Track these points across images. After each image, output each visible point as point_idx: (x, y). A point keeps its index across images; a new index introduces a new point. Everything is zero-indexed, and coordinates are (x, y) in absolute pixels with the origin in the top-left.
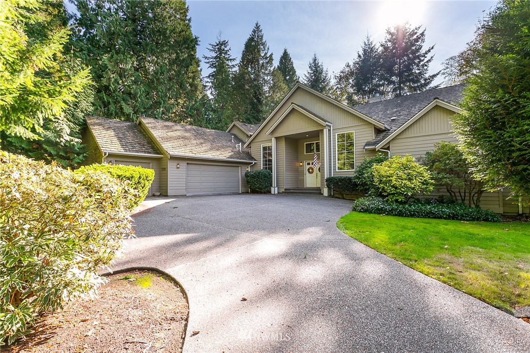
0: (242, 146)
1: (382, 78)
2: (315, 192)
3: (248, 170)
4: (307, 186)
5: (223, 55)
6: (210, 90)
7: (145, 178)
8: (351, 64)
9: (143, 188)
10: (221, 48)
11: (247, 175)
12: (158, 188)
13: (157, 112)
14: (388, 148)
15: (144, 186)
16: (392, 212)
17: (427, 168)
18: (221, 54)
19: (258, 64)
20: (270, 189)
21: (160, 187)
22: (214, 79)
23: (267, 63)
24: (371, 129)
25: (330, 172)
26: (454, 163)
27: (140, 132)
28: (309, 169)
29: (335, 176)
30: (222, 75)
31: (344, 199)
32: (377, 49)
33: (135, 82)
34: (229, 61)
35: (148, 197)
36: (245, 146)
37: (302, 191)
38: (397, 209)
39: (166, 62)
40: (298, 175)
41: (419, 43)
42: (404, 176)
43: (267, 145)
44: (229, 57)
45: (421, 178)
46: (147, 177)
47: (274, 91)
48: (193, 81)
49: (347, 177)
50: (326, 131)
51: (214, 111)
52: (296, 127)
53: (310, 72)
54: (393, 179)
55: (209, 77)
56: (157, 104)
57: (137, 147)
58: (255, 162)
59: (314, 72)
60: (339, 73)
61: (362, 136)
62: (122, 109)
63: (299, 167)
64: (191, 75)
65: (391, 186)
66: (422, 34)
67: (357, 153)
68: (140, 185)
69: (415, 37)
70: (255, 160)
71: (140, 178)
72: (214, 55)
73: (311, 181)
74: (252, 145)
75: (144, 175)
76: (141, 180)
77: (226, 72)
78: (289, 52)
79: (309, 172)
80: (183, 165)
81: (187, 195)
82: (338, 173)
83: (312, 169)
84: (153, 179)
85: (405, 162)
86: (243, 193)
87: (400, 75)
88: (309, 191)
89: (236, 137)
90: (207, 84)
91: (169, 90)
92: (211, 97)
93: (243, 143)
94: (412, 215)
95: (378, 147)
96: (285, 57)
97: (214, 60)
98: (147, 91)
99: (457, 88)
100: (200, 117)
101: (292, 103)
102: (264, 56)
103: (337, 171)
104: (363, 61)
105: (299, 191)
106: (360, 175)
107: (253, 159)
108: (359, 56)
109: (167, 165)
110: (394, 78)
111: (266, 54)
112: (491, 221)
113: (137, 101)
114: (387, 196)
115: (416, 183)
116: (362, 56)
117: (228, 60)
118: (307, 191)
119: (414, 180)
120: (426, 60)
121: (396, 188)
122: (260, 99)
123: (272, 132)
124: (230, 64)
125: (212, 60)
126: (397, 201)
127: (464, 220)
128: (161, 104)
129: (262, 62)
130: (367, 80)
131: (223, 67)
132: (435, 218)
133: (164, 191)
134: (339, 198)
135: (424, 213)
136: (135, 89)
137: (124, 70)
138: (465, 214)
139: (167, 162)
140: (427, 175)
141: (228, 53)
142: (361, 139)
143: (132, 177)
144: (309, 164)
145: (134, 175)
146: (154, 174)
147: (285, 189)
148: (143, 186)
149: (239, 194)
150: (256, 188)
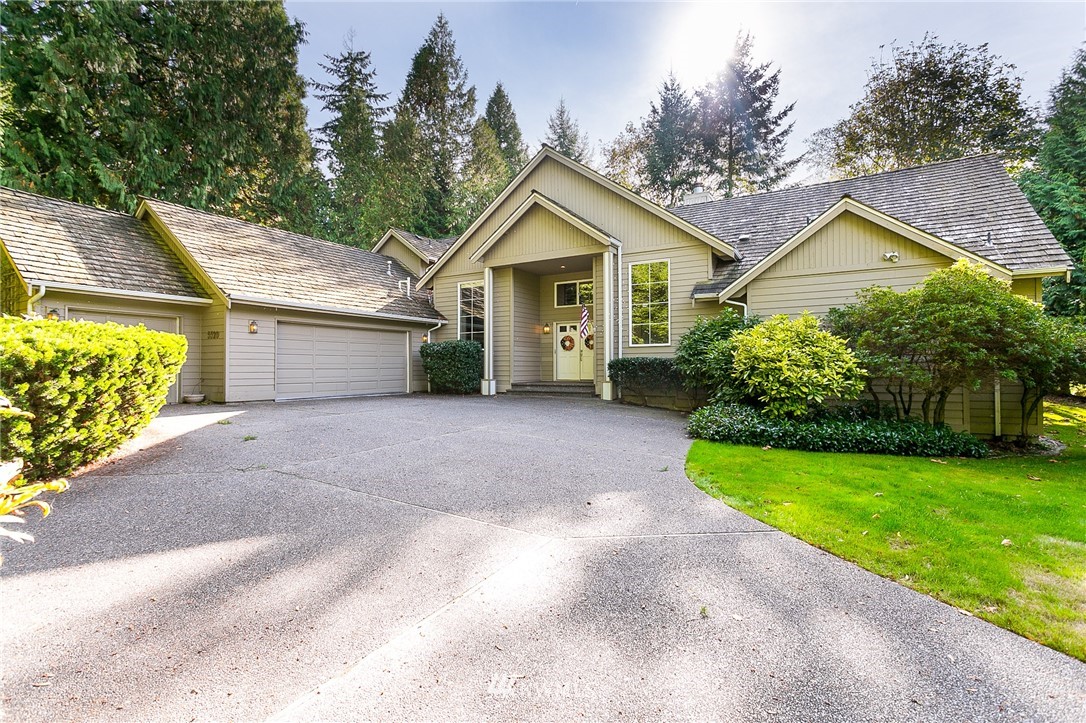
0: (413, 285)
1: (697, 159)
2: (581, 390)
3: (426, 341)
4: (561, 377)
5: (358, 83)
6: (329, 159)
7: (157, 359)
8: (638, 125)
9: (149, 388)
10: (352, 67)
11: (425, 352)
12: (197, 381)
13: (195, 193)
14: (744, 299)
15: (154, 382)
16: (785, 441)
17: (845, 342)
18: (352, 80)
19: (443, 107)
20: (480, 383)
21: (203, 380)
22: (336, 137)
23: (464, 106)
24: (704, 257)
25: (616, 348)
26: (910, 332)
27: (147, 237)
28: (563, 341)
29: (626, 356)
30: (355, 127)
31: (646, 406)
32: (690, 101)
33: (133, 113)
34: (372, 99)
35: (169, 408)
36: (419, 285)
37: (552, 389)
38: (794, 435)
39: (220, 72)
40: (540, 352)
41: (768, 95)
42: (806, 361)
43: (471, 285)
44: (372, 90)
45: (840, 363)
46: (162, 357)
47: (478, 170)
48: (290, 127)
49: (656, 359)
50: (608, 257)
51: (337, 207)
52: (539, 245)
53: (551, 136)
54: (784, 364)
55: (324, 130)
56: (196, 173)
57: (138, 275)
58: (444, 322)
59: (560, 137)
60: (610, 145)
61: (686, 272)
62: (95, 179)
63: (543, 336)
64: (283, 112)
65: (779, 381)
66: (774, 79)
67: (675, 308)
68: (139, 380)
69: (759, 83)
70: (443, 318)
71: (139, 358)
72: (338, 82)
73: (569, 366)
74: (436, 284)
75: (154, 351)
76: (144, 366)
77: (365, 121)
78: (506, 90)
79: (564, 347)
80: (268, 324)
81: (277, 400)
82: (634, 351)
83: (571, 340)
84: (182, 363)
85: (802, 329)
86: (414, 394)
87: (731, 156)
88: (567, 390)
89: (396, 265)
90: (320, 146)
91: (228, 141)
92: (329, 175)
93: (415, 280)
94: (827, 447)
95: (723, 295)
96: (499, 100)
97: (338, 93)
98: (168, 140)
99: (859, 183)
100: (306, 214)
101: (534, 191)
102: (456, 91)
103: (631, 345)
104: (662, 121)
105: (545, 389)
106: (690, 355)
107: (437, 314)
108: (655, 111)
109: (224, 325)
110: (719, 162)
111: (460, 87)
112: (974, 456)
113: (140, 160)
114: (768, 404)
115: (831, 375)
116: (660, 111)
117: (369, 96)
118: (563, 390)
119: (826, 368)
120: (778, 130)
121: (790, 385)
122: (448, 184)
123: (486, 256)
124: (374, 106)
125: (331, 92)
126: (790, 415)
127: (928, 455)
128: (205, 174)
129: (451, 102)
130: (669, 161)
131: (359, 111)
132: (871, 452)
133: (215, 390)
134: (635, 405)
135: (851, 441)
136: (132, 129)
137: (104, 79)
138: (930, 442)
139: (224, 318)
140: (849, 359)
141: (370, 81)
142: (682, 277)
143: (111, 357)
144: (563, 329)
145: (119, 351)
146: (186, 348)
147: (513, 385)
148: (150, 381)
149: (406, 396)
150: (447, 381)
